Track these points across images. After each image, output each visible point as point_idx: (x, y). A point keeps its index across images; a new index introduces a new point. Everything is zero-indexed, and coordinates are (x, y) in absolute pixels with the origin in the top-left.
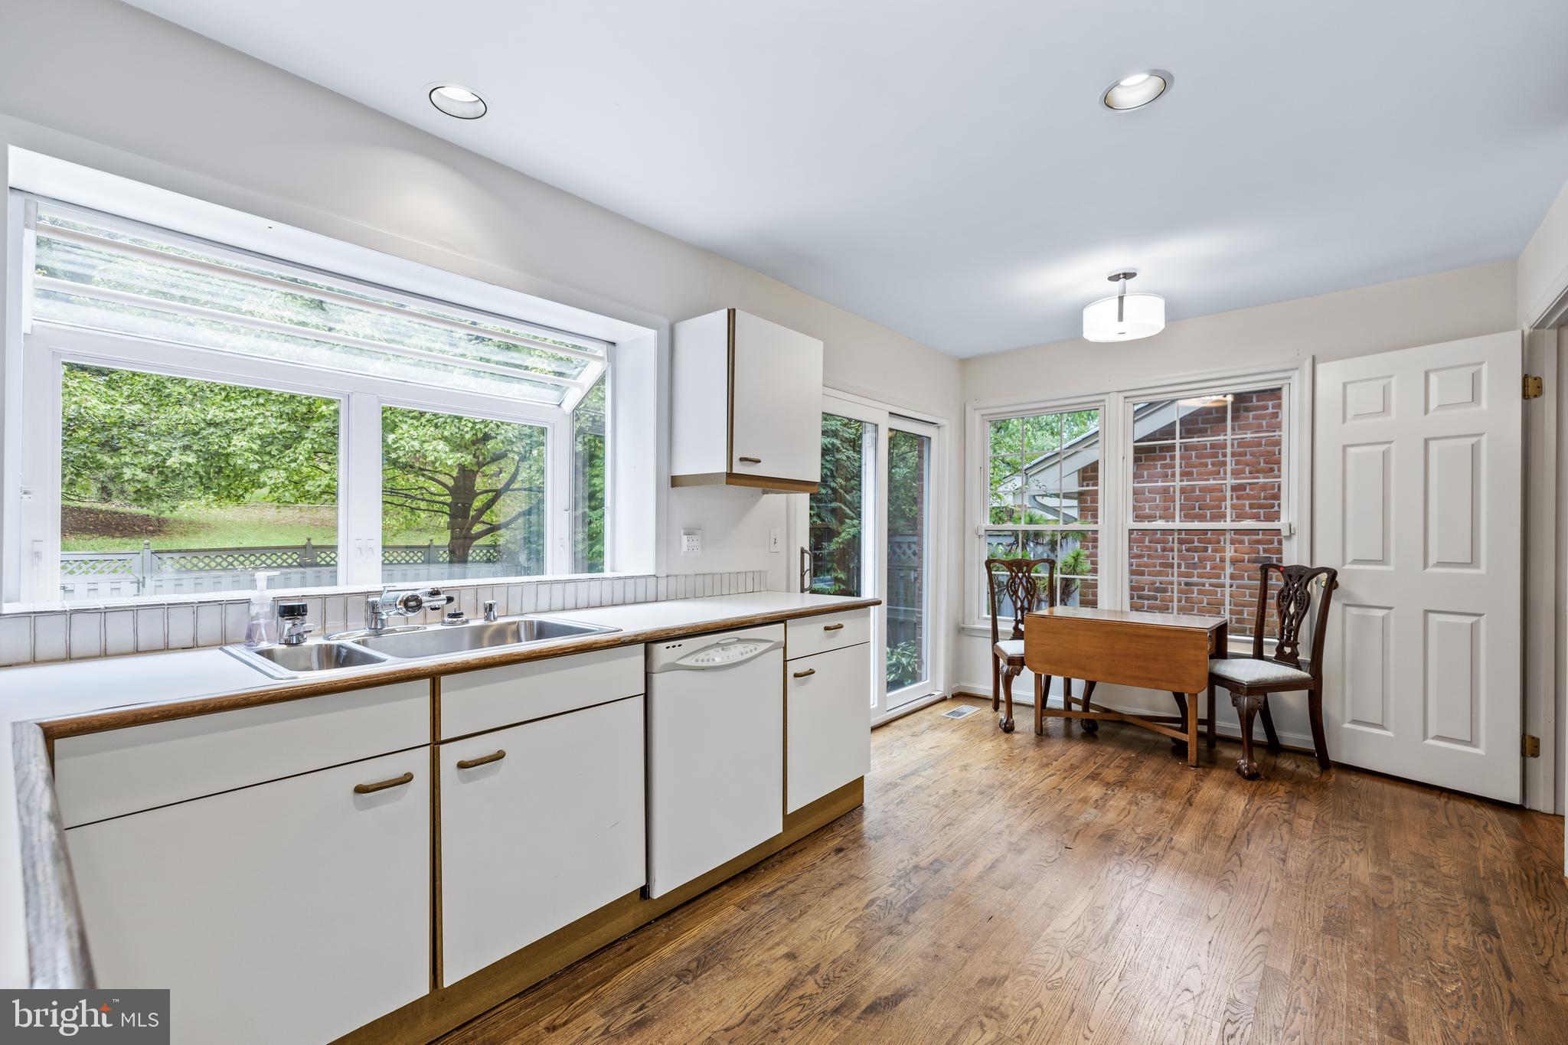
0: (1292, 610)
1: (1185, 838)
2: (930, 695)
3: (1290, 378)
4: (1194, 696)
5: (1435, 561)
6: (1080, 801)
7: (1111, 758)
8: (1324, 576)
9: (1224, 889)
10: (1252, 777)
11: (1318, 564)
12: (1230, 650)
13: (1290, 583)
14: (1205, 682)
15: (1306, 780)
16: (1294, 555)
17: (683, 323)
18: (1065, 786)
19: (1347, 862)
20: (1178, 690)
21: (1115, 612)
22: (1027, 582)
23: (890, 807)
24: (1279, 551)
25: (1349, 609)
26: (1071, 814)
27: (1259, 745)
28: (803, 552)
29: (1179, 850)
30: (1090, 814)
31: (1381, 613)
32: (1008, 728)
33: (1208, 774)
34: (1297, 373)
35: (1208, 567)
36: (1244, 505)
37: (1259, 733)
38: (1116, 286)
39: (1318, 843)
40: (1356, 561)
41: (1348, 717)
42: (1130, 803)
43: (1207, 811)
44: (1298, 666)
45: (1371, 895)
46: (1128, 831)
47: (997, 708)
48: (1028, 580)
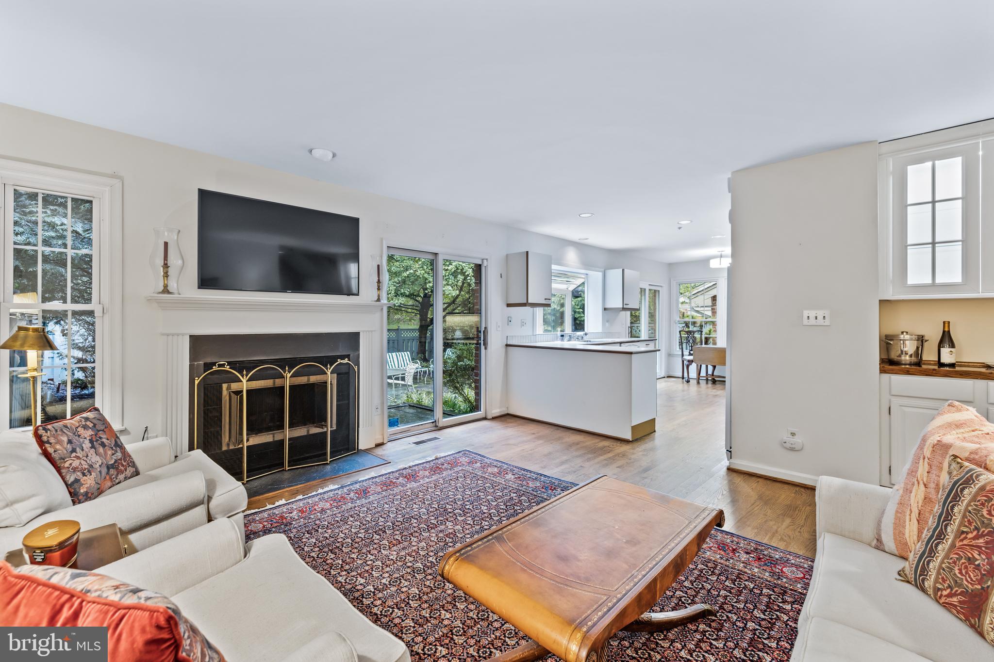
17: (608, 270)
21: (722, 344)
28: (629, 327)
32: (689, 382)
47: (683, 379)
48: (693, 337)
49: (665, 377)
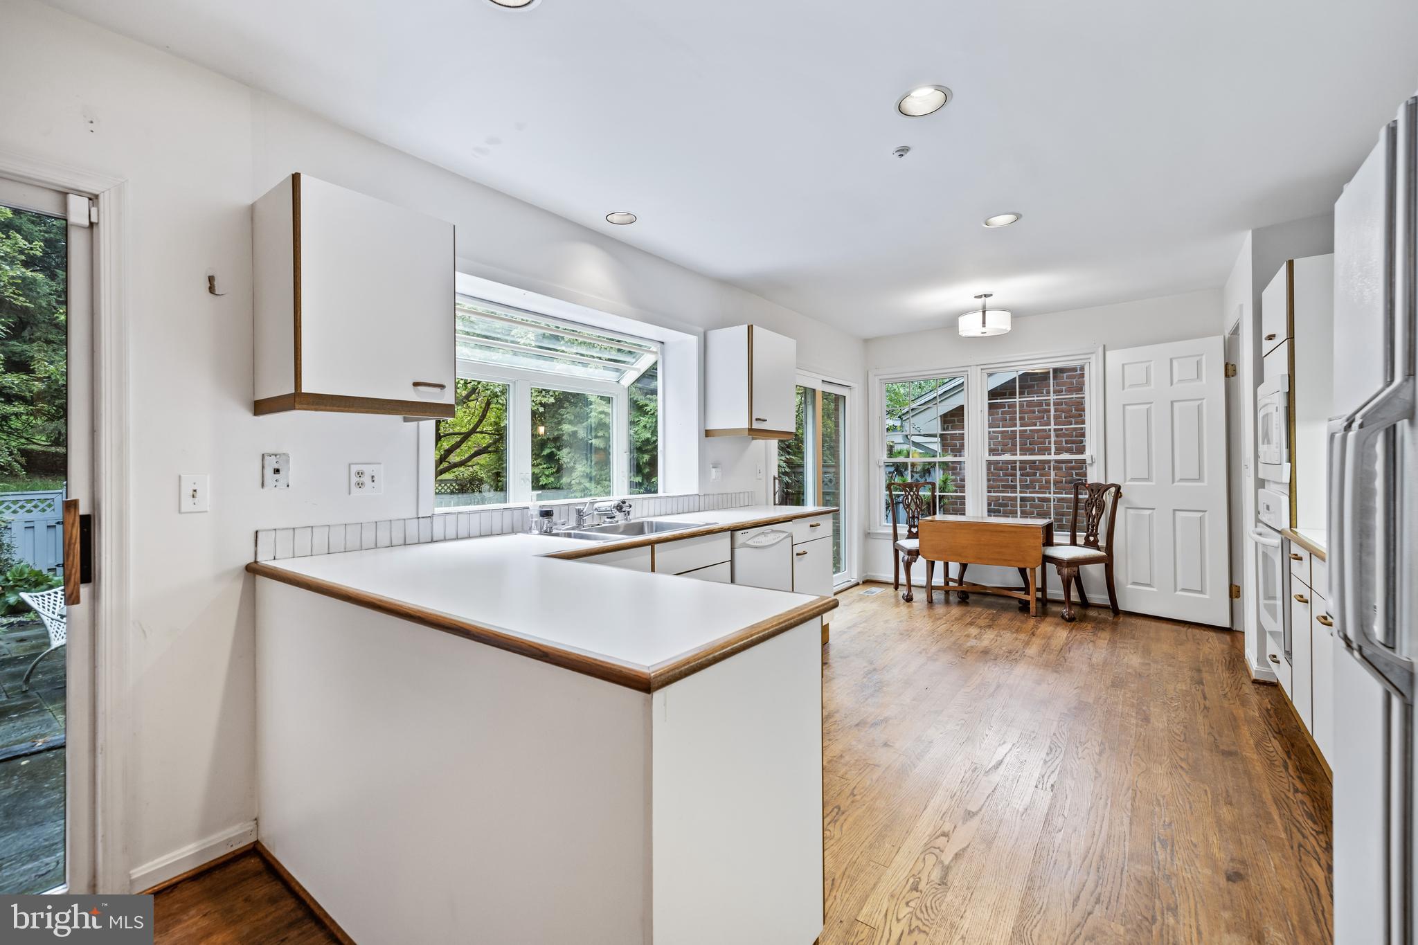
0: (1094, 512)
1: (1032, 650)
2: (848, 581)
3: (1089, 358)
4: (1033, 570)
5: (1179, 478)
6: (965, 636)
7: (980, 615)
8: (1113, 489)
9: (1056, 672)
10: (1071, 620)
11: (1109, 482)
12: (1055, 541)
13: (1093, 495)
14: (1041, 561)
15: (1105, 621)
16: (1094, 476)
17: (714, 331)
18: (955, 628)
19: (1126, 658)
20: (1022, 566)
21: (978, 517)
22: (917, 498)
23: (846, 643)
24: (1085, 475)
25: (1129, 510)
26: (961, 642)
27: (1075, 604)
28: (775, 478)
29: (1029, 657)
30: (972, 642)
31: (1148, 512)
32: (909, 599)
33: (1043, 620)
34: (1094, 355)
35: (1037, 488)
36: (1062, 441)
37: (1074, 596)
38: (980, 302)
39: (1110, 650)
40: (1133, 479)
41: (1130, 581)
42: (997, 636)
43: (1044, 638)
44: (1098, 549)
45: (1138, 671)
46: (998, 649)
47: (896, 588)
48: (917, 497)
49: (858, 584)
